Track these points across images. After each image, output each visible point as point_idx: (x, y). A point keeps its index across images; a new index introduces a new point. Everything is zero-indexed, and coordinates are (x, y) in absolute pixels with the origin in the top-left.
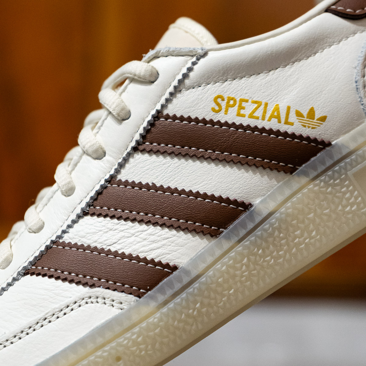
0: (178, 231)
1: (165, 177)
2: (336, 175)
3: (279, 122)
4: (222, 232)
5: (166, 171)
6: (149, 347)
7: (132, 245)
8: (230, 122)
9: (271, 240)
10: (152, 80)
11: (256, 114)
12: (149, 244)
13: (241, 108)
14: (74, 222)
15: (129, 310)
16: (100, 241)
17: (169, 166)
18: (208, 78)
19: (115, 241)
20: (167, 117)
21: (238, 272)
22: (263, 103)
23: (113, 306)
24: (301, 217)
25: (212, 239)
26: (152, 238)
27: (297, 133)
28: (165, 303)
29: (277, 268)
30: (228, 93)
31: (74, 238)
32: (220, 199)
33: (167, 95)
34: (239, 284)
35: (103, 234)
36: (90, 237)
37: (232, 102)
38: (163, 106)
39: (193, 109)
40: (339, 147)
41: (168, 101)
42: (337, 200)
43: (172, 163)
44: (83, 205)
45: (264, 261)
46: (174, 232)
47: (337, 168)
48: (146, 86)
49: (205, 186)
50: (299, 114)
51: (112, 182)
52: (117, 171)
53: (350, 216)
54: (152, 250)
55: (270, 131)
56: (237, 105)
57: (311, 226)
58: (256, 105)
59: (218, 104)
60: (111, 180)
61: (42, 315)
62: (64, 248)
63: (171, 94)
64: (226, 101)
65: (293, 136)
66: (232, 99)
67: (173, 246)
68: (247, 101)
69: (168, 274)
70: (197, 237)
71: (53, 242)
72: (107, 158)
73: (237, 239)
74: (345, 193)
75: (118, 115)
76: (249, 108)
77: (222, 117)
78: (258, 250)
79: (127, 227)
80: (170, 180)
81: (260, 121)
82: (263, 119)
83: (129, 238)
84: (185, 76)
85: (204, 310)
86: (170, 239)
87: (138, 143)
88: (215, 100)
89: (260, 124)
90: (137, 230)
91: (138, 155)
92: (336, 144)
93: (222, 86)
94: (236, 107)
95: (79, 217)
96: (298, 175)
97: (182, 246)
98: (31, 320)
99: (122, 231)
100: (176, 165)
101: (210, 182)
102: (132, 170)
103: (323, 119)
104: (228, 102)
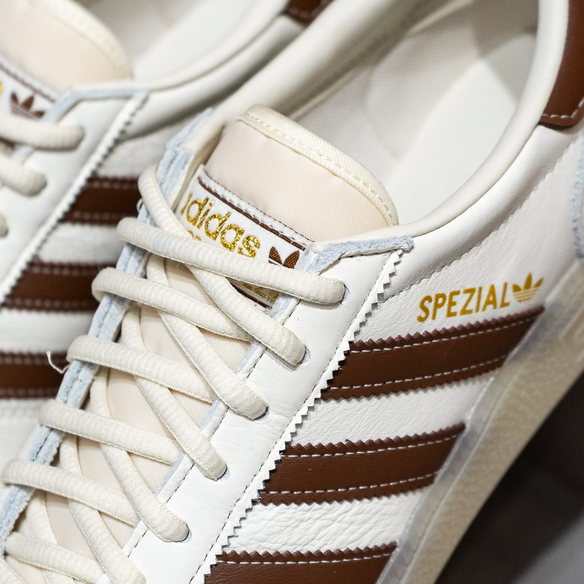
0: (389, 498)
1: (361, 427)
3: (495, 307)
4: (437, 475)
5: (362, 419)
7: (336, 536)
8: (440, 329)
10: (339, 299)
11: (468, 308)
12: (359, 528)
13: (452, 304)
14: (243, 519)
16: (291, 541)
17: (366, 411)
19: (312, 537)
20: (362, 347)
22: (477, 290)
25: (425, 489)
26: (361, 517)
30: (435, 290)
31: (248, 544)
32: (434, 436)
33: (361, 318)
35: (293, 530)
36: (275, 539)
37: (440, 300)
38: (357, 333)
41: (362, 324)
43: (369, 406)
44: (252, 493)
46: (385, 499)
49: (414, 425)
50: (516, 288)
51: (289, 453)
52: (294, 434)
56: (447, 302)
58: (468, 295)
60: (288, 450)
62: (238, 563)
63: (367, 315)
64: (434, 300)
65: (510, 320)
66: (442, 295)
67: (386, 520)
68: (457, 293)
76: (461, 301)
77: (430, 326)
80: (368, 429)
82: (477, 311)
83: (330, 527)
86: (382, 512)
87: (323, 391)
88: (422, 304)
89: (474, 319)
91: (320, 404)
93: (429, 282)
94: (446, 305)
95: (248, 510)
97: (396, 515)
99: (318, 519)
100: (376, 407)
101: (419, 416)
102: (314, 428)
103: (539, 283)
104: (437, 302)
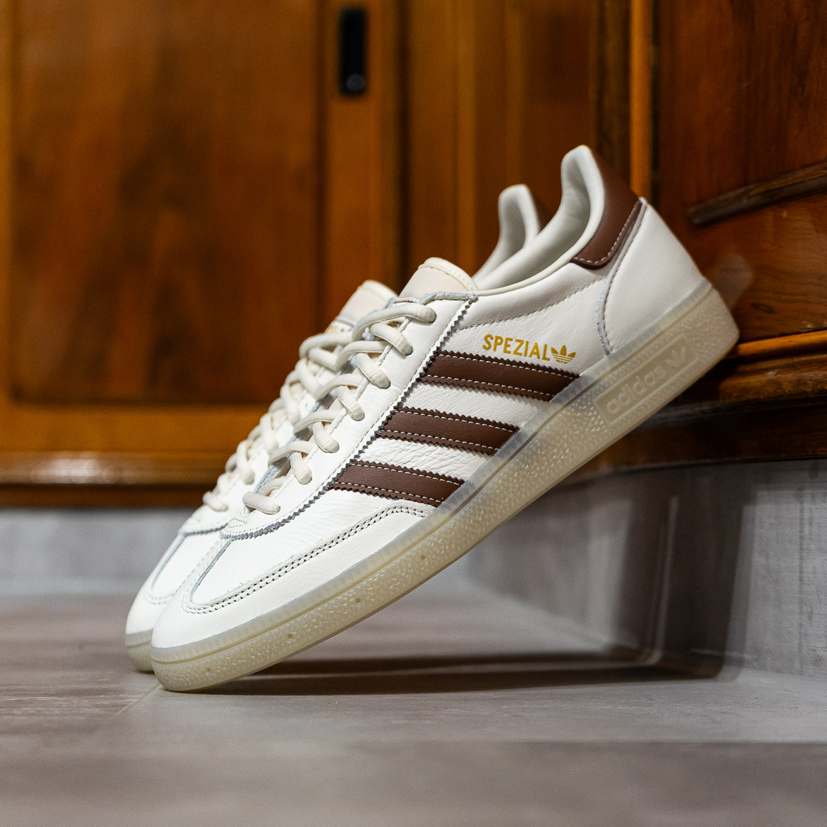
0: (461, 451)
1: (446, 404)
2: (584, 402)
3: (539, 358)
4: (497, 451)
5: (446, 400)
6: (447, 547)
7: (424, 463)
8: (499, 358)
9: (535, 457)
10: (432, 320)
11: (519, 351)
12: (439, 462)
13: (507, 345)
14: (369, 443)
15: (429, 517)
16: (395, 459)
17: (449, 395)
18: (480, 319)
19: (409, 460)
20: (446, 353)
21: (511, 485)
22: (525, 342)
23: (415, 514)
24: (557, 437)
25: (488, 457)
26: (441, 457)
27: (553, 367)
28: (457, 511)
29: (540, 480)
30: (496, 333)
31: (370, 457)
32: (494, 423)
33: (445, 334)
34: (512, 495)
35: (397, 453)
36: (386, 457)
37: (499, 341)
38: (442, 344)
39: (468, 346)
40: (586, 378)
41: (446, 339)
42: (584, 423)
43: (451, 393)
44: (376, 428)
45: (530, 475)
46: (458, 452)
47: (584, 396)
48: (426, 325)
50: (554, 351)
51: (399, 409)
52: (404, 399)
53: (595, 436)
54: (441, 467)
55: (532, 366)
56: (504, 343)
57: (566, 445)
58: (519, 344)
59: (488, 343)
60: (399, 407)
61: (354, 523)
62: (363, 466)
63: (449, 333)
64: (494, 340)
65: (550, 369)
66: (500, 338)
67: (458, 464)
68: (511, 340)
69: (457, 487)
70: (477, 456)
71: (351, 461)
72: (392, 387)
73: (509, 457)
74: (590, 417)
75: (403, 351)
76: (513, 346)
77: (491, 354)
78: (526, 466)
79: (416, 448)
80: (451, 407)
81: (523, 357)
82: (526, 355)
83: (421, 457)
84: (460, 318)
85: (486, 516)
86: (456, 458)
87: (421, 374)
88: (486, 339)
89: (524, 360)
90: (427, 450)
91: (422, 385)
92: (583, 376)
93: (491, 327)
94: (503, 345)
95: (373, 439)
96: (554, 402)
97: (465, 464)
98: (346, 528)
99: (414, 451)
100: (455, 394)
101: (484, 409)
102: (416, 399)
103: (573, 355)
104: (496, 341)
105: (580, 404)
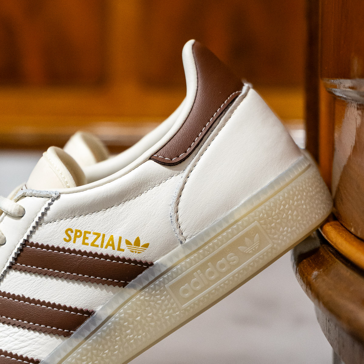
0: (40, 333)
1: (31, 290)
2: (157, 287)
3: (114, 249)
4: (72, 333)
5: (32, 286)
7: (7, 343)
8: (77, 250)
9: (108, 337)
10: (21, 215)
11: (96, 243)
12: (19, 343)
13: (85, 238)
17: (34, 282)
18: (61, 215)
20: (32, 245)
22: (102, 235)
24: (130, 319)
25: (65, 338)
26: (22, 338)
27: (127, 258)
29: (114, 358)
30: (75, 227)
32: (70, 309)
33: (31, 229)
37: (78, 234)
38: (29, 237)
39: (50, 239)
40: (162, 265)
41: (32, 232)
42: (158, 306)
43: (36, 280)
45: (104, 354)
46: (37, 334)
47: (157, 282)
48: (16, 220)
49: (60, 299)
50: (128, 243)
53: (167, 317)
54: (21, 348)
55: (107, 257)
56: (82, 236)
57: (139, 327)
58: (96, 236)
59: (69, 236)
63: (34, 227)
64: (74, 233)
65: (124, 260)
66: (79, 231)
67: (36, 345)
68: (90, 233)
70: (54, 338)
73: (83, 338)
74: (163, 301)
76: (91, 238)
77: (71, 246)
78: (99, 346)
79: (4, 329)
80: (35, 293)
81: (99, 248)
82: (102, 247)
83: (5, 338)
84: (43, 214)
86: (34, 340)
87: (11, 263)
88: (66, 232)
89: (99, 251)
90: (11, 332)
91: (12, 272)
92: (157, 264)
93: (71, 221)
94: (82, 238)
96: (129, 287)
97: (43, 345)
100: (39, 281)
101: (63, 295)
102: (8, 284)
103: (146, 246)
104: (76, 234)
105: (154, 289)
